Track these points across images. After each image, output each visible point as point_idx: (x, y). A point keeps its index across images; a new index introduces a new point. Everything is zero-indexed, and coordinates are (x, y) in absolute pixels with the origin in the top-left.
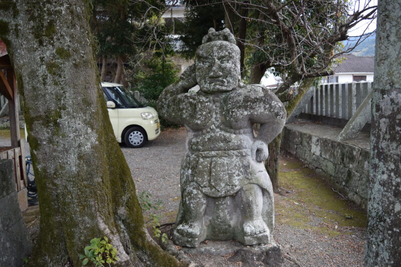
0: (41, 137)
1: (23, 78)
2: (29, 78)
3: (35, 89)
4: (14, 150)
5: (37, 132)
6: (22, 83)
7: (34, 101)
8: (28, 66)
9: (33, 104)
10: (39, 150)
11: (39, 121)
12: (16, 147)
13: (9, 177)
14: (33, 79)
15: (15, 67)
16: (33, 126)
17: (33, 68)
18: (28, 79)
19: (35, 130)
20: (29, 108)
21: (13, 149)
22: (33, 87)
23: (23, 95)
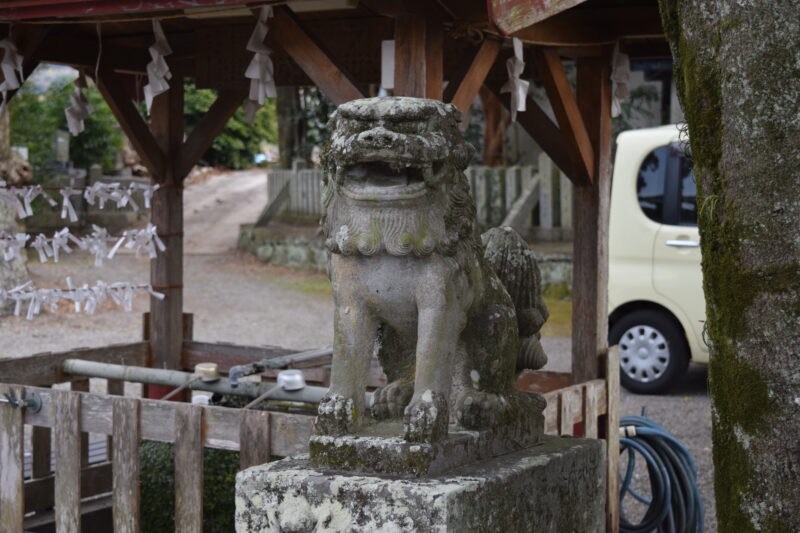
0: (785, 373)
1: (725, 86)
2: (757, 85)
3: (782, 136)
4: (584, 389)
5: (764, 344)
6: (718, 111)
7: (766, 193)
8: (755, 27)
9: (759, 211)
10: (765, 429)
11: (780, 291)
12: (590, 379)
13: (585, 516)
14: (776, 92)
15: (688, 33)
16: (751, 314)
17: (781, 34)
18: (748, 90)
19: (758, 334)
20: (740, 228)
21: (579, 387)
22: (770, 127)
23: (714, 165)
